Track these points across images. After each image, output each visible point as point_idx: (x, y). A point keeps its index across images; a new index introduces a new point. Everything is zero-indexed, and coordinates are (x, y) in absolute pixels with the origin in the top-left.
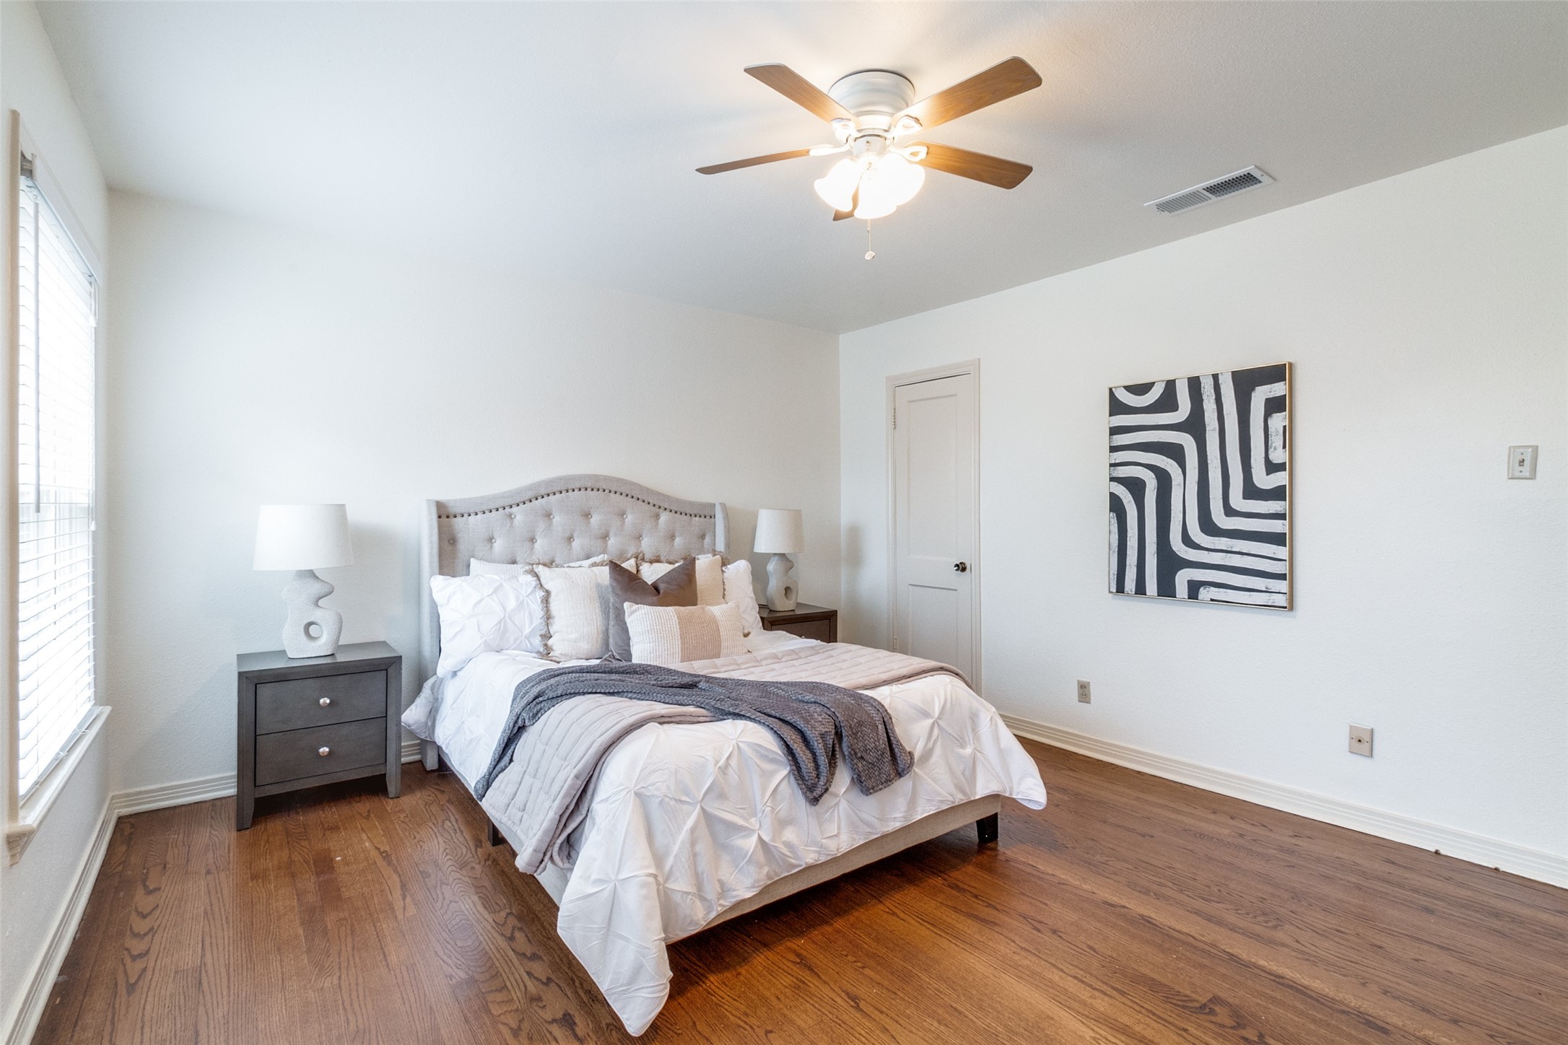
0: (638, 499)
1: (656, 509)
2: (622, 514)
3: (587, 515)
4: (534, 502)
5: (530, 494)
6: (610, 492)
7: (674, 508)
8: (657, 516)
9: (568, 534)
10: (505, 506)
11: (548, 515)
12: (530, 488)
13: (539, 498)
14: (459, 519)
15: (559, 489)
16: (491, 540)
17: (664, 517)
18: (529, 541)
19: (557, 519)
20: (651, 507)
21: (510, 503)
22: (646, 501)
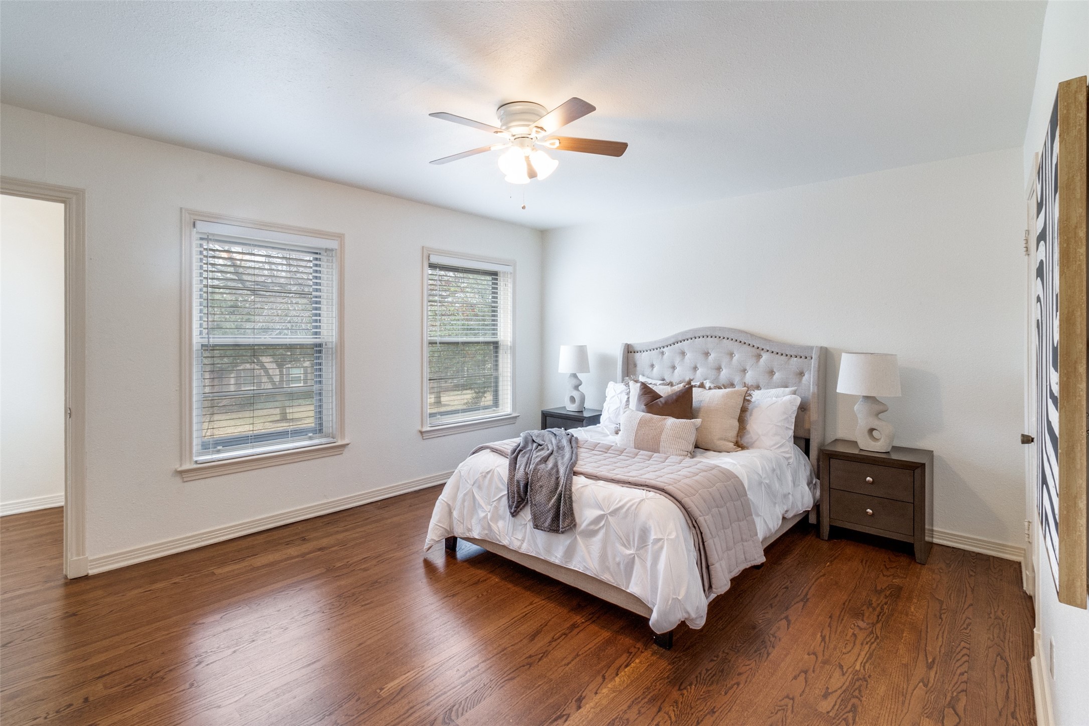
0: (745, 343)
1: (758, 351)
2: (731, 355)
3: (707, 354)
4: (676, 345)
5: (673, 340)
6: (724, 338)
7: (776, 350)
8: (759, 356)
9: (693, 366)
10: (660, 348)
11: (683, 354)
12: (673, 337)
13: (679, 342)
14: (639, 353)
15: (690, 337)
16: (652, 366)
17: (765, 356)
18: (672, 368)
19: (688, 356)
20: (754, 350)
21: (663, 345)
22: (751, 345)
